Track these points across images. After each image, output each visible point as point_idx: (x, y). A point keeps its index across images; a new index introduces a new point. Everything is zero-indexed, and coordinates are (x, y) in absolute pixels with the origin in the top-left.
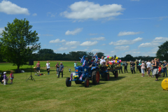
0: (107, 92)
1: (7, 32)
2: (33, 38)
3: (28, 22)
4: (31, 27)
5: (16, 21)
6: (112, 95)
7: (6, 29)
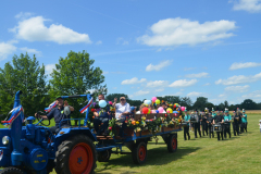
0: (205, 157)
1: (59, 71)
2: (95, 78)
3: (87, 55)
4: (92, 62)
5: (71, 54)
6: (212, 161)
7: (58, 67)
